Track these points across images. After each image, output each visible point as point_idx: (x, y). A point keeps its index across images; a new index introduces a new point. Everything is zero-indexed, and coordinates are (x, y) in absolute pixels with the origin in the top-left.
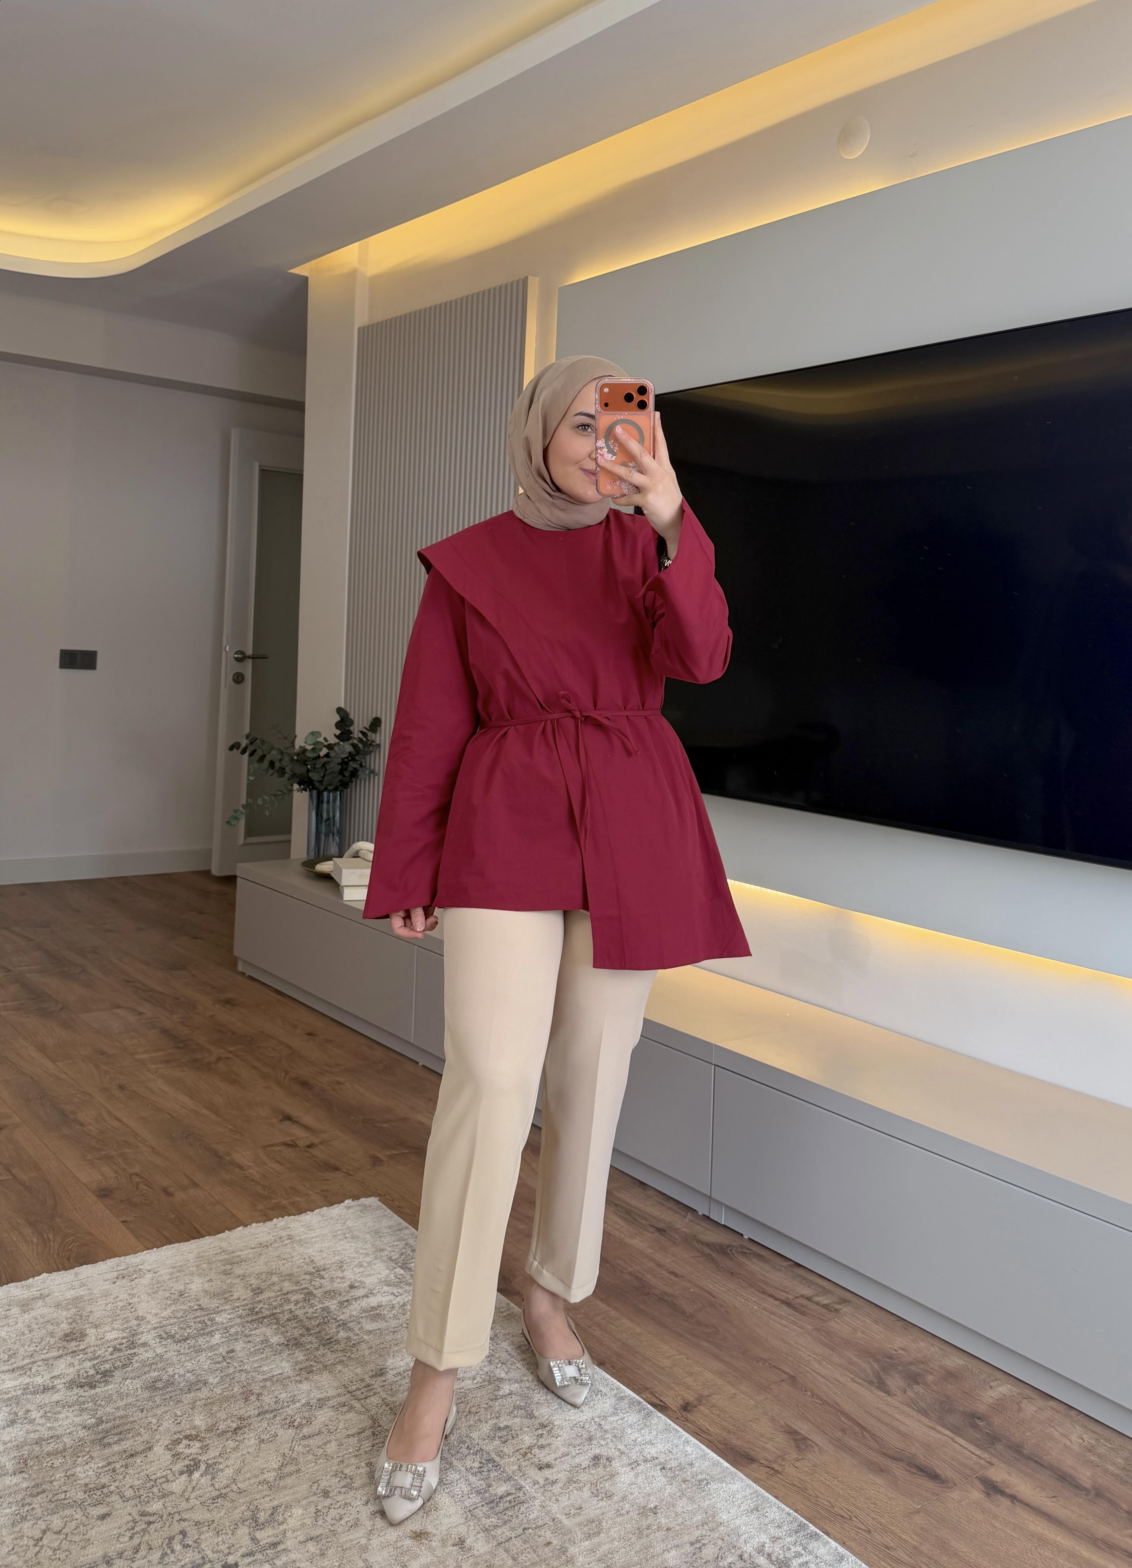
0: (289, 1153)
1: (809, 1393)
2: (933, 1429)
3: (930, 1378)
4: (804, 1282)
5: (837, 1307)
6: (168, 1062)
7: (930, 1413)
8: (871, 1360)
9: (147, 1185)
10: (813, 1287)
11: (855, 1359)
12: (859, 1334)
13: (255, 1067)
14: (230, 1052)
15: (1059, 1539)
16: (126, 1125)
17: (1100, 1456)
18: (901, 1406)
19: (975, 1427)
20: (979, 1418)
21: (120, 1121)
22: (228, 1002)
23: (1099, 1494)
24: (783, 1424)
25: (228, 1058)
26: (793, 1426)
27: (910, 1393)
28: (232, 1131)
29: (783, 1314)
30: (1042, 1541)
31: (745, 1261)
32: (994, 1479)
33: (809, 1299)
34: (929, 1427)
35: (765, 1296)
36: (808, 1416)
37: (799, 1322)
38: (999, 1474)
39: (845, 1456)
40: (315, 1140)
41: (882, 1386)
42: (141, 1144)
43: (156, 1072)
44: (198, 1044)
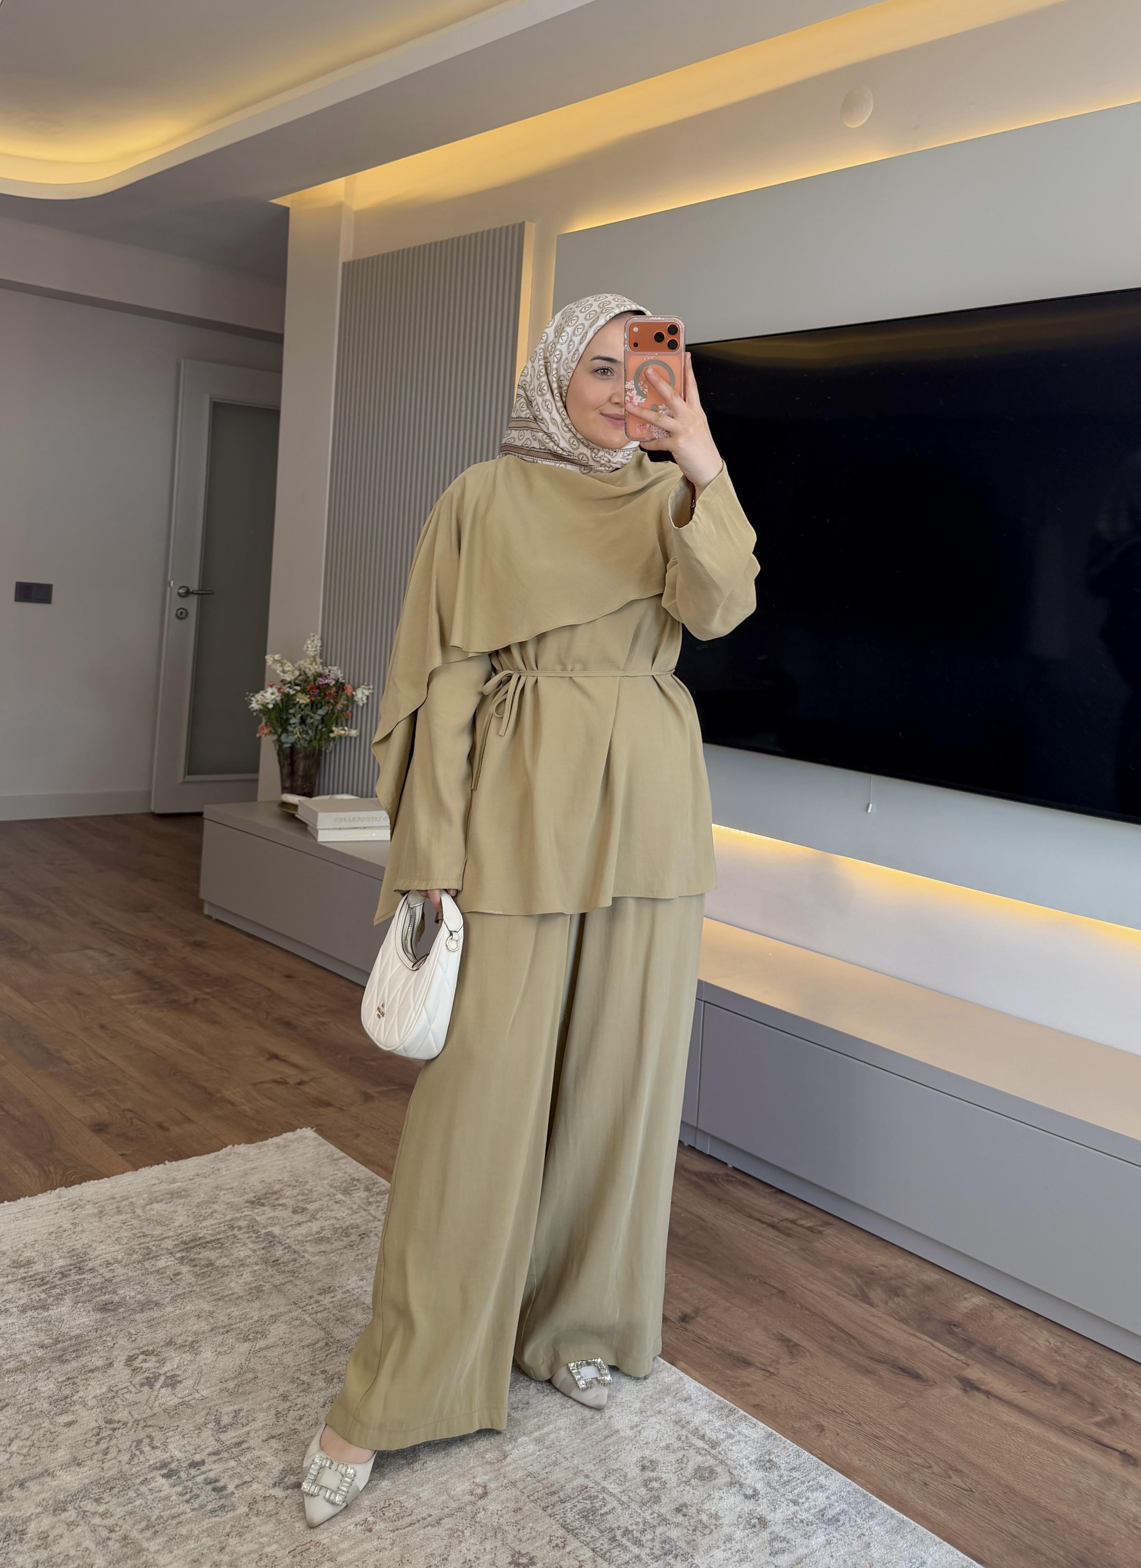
0: (280, 1090)
1: (798, 1306)
2: (914, 1335)
3: (909, 1291)
4: (788, 1207)
5: (821, 1229)
6: (145, 1002)
7: (911, 1322)
8: (855, 1276)
9: (141, 1121)
10: (797, 1211)
11: (838, 1274)
12: (842, 1253)
13: (234, 1009)
14: (208, 993)
15: (1030, 1427)
16: (112, 1063)
17: (1065, 1356)
18: (885, 1316)
19: (951, 1333)
20: (955, 1325)
21: (106, 1059)
22: (198, 945)
23: (1064, 1388)
24: (775, 1332)
25: (205, 999)
26: (786, 1335)
27: (891, 1304)
28: (219, 1069)
29: (771, 1236)
30: (1016, 1429)
31: (731, 1188)
32: (971, 1378)
33: (793, 1222)
34: (910, 1334)
35: (751, 1220)
36: (798, 1325)
37: (786, 1243)
38: (974, 1373)
39: (835, 1360)
40: (305, 1078)
41: (865, 1298)
42: (129, 1082)
43: (135, 1012)
44: (173, 986)
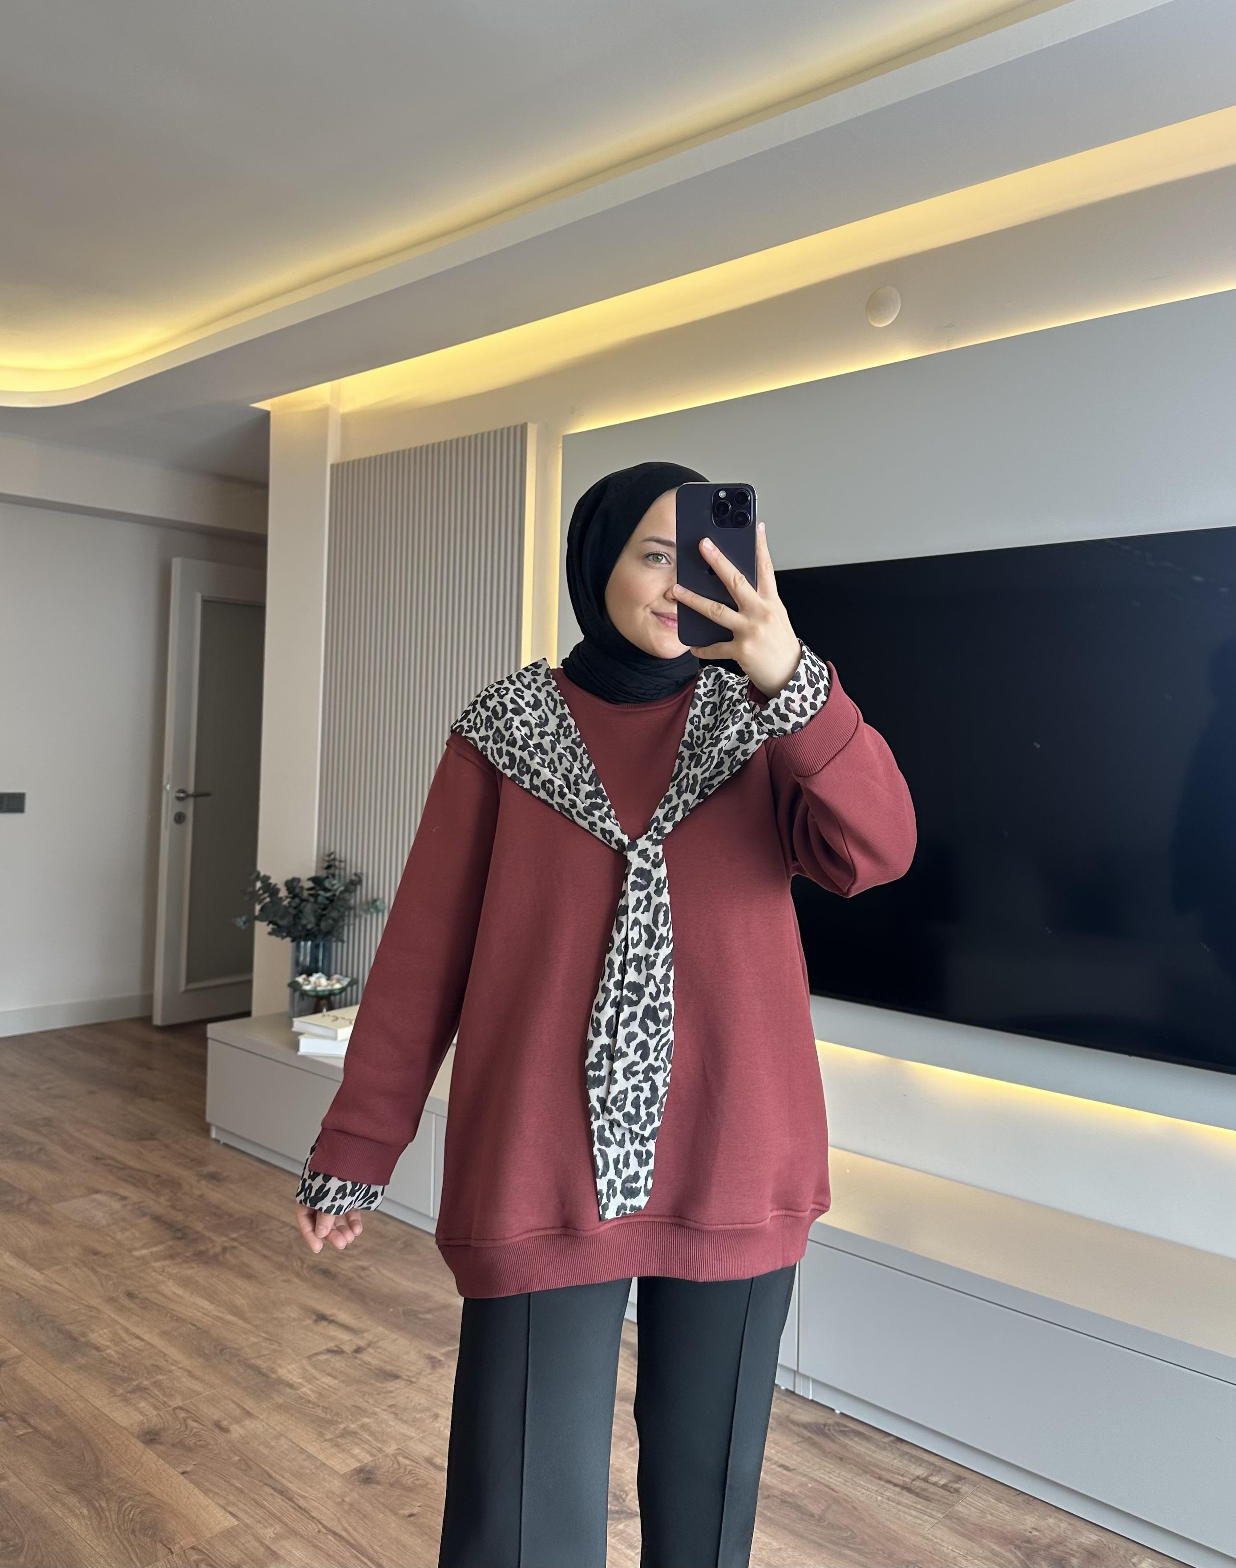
0: (338, 1363)
4: (913, 1460)
6: (171, 1257)
8: (1013, 1548)
9: (196, 1421)
10: (922, 1465)
13: (266, 1257)
16: (149, 1344)
21: (143, 1340)
25: (234, 1248)
28: (268, 1339)
31: (847, 1441)
35: (882, 1483)
37: (928, 1510)
40: (362, 1343)
42: (173, 1368)
43: (163, 1271)
44: (197, 1232)
